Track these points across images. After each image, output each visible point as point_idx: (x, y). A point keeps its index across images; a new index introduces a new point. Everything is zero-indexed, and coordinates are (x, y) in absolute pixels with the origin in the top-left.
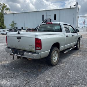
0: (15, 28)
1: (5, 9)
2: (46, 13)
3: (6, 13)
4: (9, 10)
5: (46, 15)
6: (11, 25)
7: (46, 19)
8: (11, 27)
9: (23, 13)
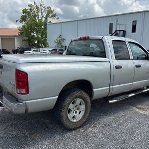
0: (62, 46)
1: (50, 15)
2: (117, 19)
3: (50, 22)
4: (56, 17)
5: (117, 24)
6: (56, 41)
7: (116, 31)
8: (56, 44)
9: (76, 21)
